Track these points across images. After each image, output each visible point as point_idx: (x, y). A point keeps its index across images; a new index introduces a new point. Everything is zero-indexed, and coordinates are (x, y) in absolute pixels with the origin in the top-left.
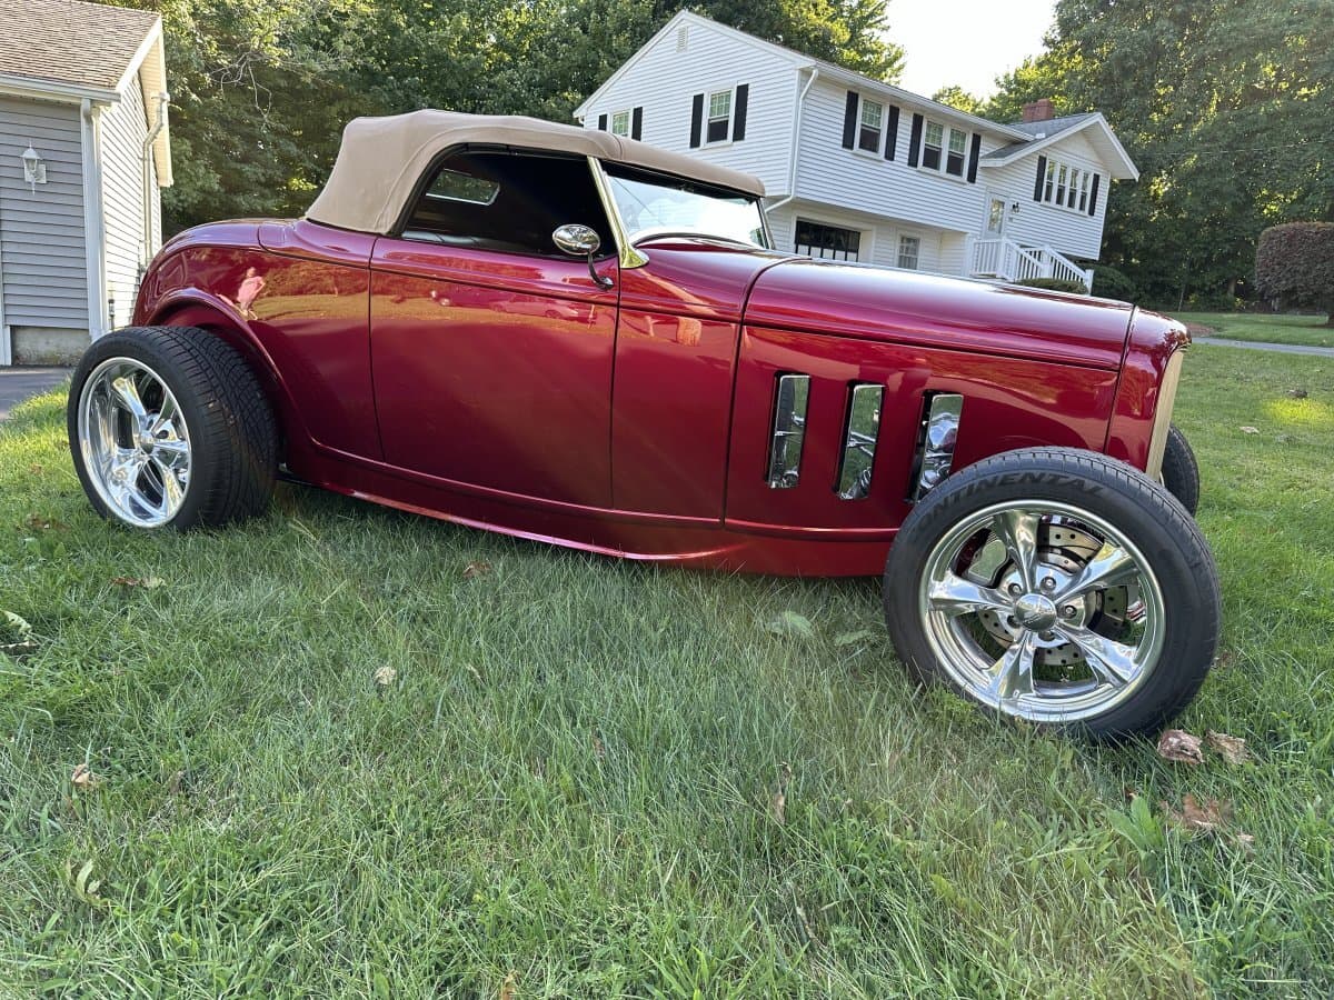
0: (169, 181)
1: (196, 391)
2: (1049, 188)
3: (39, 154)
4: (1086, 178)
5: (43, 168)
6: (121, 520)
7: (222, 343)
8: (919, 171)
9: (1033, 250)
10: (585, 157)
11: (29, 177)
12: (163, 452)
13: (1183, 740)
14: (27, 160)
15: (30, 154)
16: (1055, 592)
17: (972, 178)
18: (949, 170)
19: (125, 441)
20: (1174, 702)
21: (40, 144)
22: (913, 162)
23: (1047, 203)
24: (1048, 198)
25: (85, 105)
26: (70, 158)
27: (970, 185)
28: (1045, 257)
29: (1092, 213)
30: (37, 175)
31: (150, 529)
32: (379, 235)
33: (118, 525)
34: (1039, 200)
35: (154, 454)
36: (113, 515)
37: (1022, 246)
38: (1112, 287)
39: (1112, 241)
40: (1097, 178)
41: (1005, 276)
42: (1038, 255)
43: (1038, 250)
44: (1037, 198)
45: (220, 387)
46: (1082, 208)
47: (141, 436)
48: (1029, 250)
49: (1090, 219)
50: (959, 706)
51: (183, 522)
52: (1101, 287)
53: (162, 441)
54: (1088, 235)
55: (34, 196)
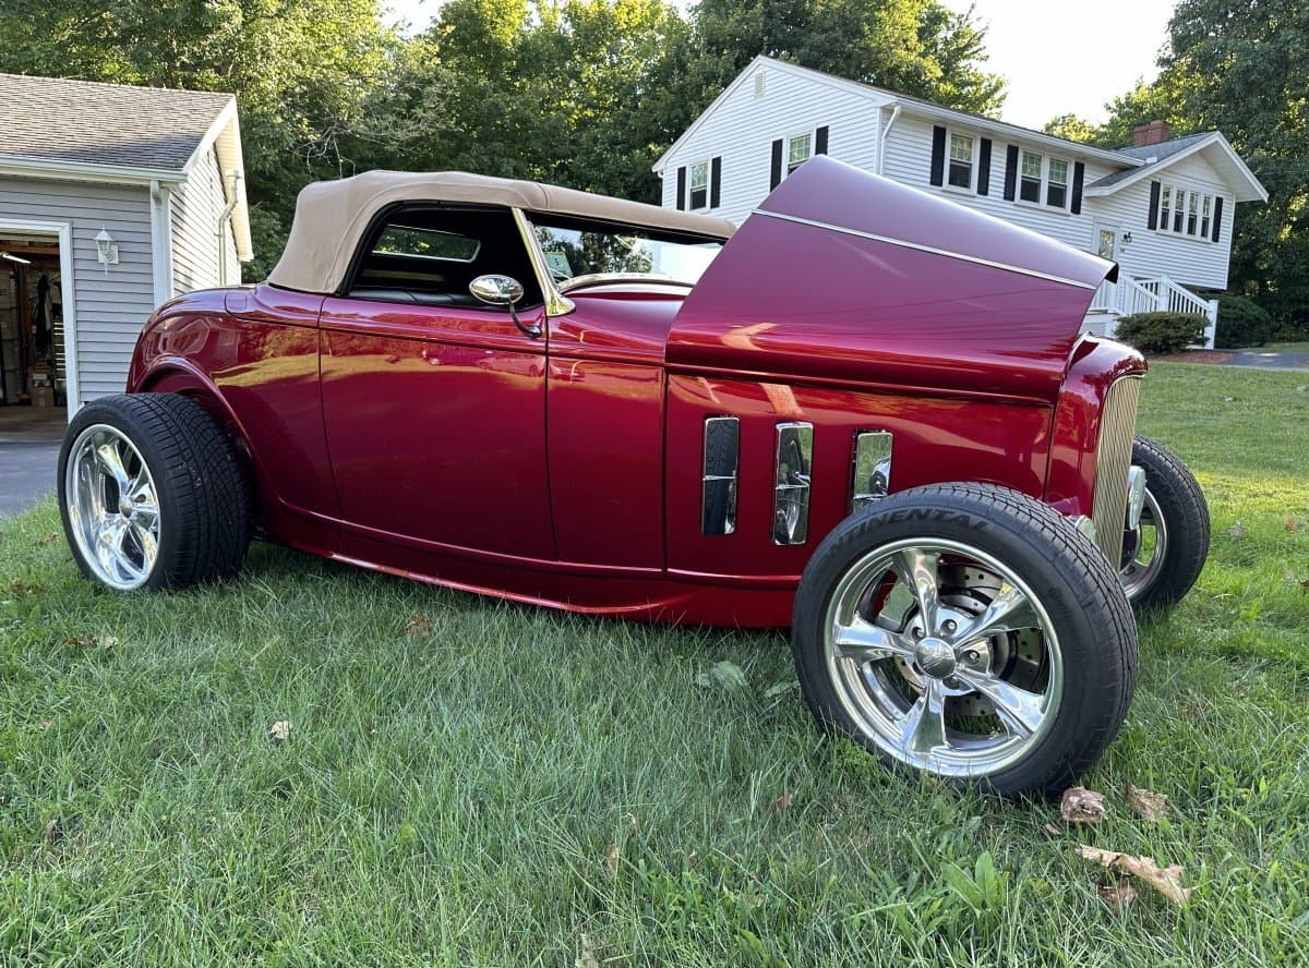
0: (249, 256)
1: (163, 455)
2: (1165, 215)
3: (111, 236)
4: (1206, 202)
5: (115, 249)
6: (103, 584)
7: (197, 408)
8: (1015, 205)
9: (1149, 282)
10: (509, 209)
11: (102, 258)
12: (141, 515)
13: (1084, 799)
14: (101, 242)
15: (104, 236)
16: (956, 635)
17: (1076, 209)
18: (1050, 202)
19: (112, 505)
20: (1076, 754)
21: (113, 226)
22: (1009, 195)
23: (1163, 231)
24: (1164, 226)
25: (154, 186)
26: (141, 238)
27: (1074, 217)
28: (1163, 290)
29: (1216, 238)
30: (109, 256)
31: (127, 591)
32: (328, 295)
33: (101, 589)
34: (1155, 228)
35: (133, 516)
36: (96, 578)
37: (1137, 279)
38: (1242, 317)
39: (1241, 269)
40: (1219, 201)
41: (1118, 311)
42: (1155, 288)
43: (1154, 282)
44: (1152, 226)
45: (188, 451)
46: (1204, 234)
47: (125, 501)
48: (1144, 282)
49: (1214, 245)
50: (858, 757)
51: (155, 583)
52: (1229, 319)
53: (139, 505)
54: (1213, 263)
55: (106, 277)
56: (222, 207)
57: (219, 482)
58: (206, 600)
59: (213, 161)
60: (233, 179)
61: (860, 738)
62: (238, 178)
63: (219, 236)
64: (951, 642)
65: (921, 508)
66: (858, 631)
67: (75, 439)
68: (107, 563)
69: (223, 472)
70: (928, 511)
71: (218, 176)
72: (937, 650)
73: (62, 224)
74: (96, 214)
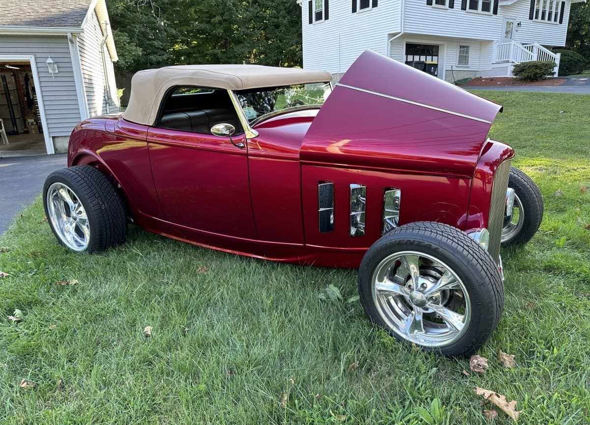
0: (116, 59)
1: (87, 197)
2: (537, 12)
3: (53, 60)
4: (557, 5)
5: (56, 66)
6: (69, 248)
7: (99, 172)
8: (467, 12)
9: (529, 45)
10: (226, 90)
11: (50, 71)
12: (81, 219)
13: (480, 361)
14: (49, 63)
15: (50, 60)
16: (427, 289)
17: (495, 12)
18: (483, 10)
19: (68, 214)
20: (477, 342)
21: (53, 55)
22: (464, 8)
23: (536, 20)
24: (536, 18)
25: (69, 36)
26: (66, 60)
27: (494, 16)
28: (535, 50)
29: (561, 22)
30: (53, 69)
32: (150, 126)
33: (68, 251)
34: (532, 19)
35: (78, 220)
36: (65, 245)
37: (523, 44)
38: (571, 60)
39: (573, 35)
40: (563, 3)
41: (514, 61)
42: (531, 49)
43: (531, 45)
44: (531, 18)
45: (97, 194)
46: (555, 20)
47: (73, 214)
48: (525, 46)
49: (560, 25)
52: (566, 61)
53: (79, 215)
54: (558, 34)
55: (53, 79)
56: (102, 38)
57: (112, 205)
58: (113, 256)
59: (95, 17)
60: (105, 25)
61: (387, 329)
62: (107, 24)
63: (102, 52)
64: (424, 294)
65: (411, 239)
66: (385, 285)
67: (48, 188)
68: (69, 239)
69: (113, 201)
70: (414, 241)
71: (97, 23)
72: (418, 296)
73: (31, 56)
74: (46, 50)
